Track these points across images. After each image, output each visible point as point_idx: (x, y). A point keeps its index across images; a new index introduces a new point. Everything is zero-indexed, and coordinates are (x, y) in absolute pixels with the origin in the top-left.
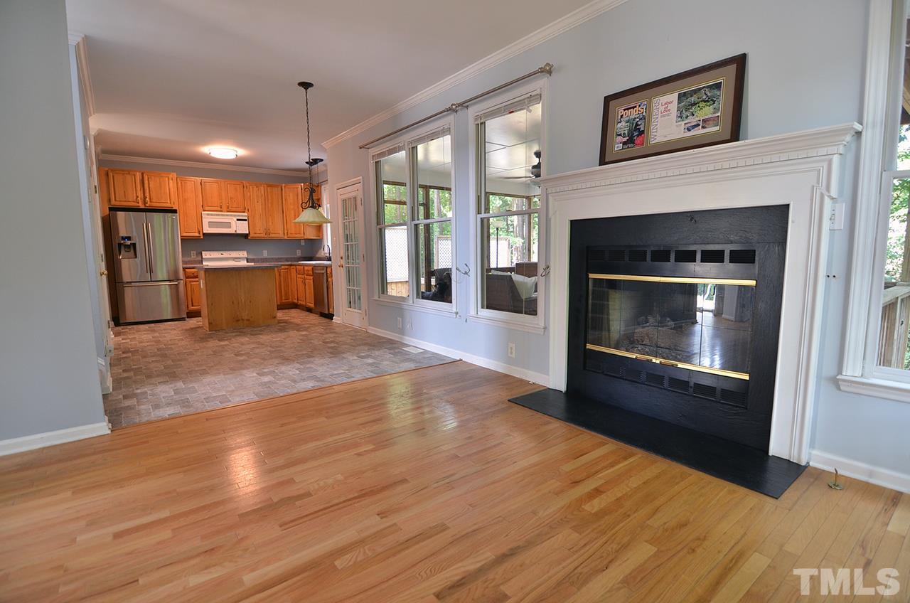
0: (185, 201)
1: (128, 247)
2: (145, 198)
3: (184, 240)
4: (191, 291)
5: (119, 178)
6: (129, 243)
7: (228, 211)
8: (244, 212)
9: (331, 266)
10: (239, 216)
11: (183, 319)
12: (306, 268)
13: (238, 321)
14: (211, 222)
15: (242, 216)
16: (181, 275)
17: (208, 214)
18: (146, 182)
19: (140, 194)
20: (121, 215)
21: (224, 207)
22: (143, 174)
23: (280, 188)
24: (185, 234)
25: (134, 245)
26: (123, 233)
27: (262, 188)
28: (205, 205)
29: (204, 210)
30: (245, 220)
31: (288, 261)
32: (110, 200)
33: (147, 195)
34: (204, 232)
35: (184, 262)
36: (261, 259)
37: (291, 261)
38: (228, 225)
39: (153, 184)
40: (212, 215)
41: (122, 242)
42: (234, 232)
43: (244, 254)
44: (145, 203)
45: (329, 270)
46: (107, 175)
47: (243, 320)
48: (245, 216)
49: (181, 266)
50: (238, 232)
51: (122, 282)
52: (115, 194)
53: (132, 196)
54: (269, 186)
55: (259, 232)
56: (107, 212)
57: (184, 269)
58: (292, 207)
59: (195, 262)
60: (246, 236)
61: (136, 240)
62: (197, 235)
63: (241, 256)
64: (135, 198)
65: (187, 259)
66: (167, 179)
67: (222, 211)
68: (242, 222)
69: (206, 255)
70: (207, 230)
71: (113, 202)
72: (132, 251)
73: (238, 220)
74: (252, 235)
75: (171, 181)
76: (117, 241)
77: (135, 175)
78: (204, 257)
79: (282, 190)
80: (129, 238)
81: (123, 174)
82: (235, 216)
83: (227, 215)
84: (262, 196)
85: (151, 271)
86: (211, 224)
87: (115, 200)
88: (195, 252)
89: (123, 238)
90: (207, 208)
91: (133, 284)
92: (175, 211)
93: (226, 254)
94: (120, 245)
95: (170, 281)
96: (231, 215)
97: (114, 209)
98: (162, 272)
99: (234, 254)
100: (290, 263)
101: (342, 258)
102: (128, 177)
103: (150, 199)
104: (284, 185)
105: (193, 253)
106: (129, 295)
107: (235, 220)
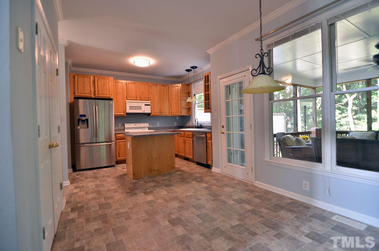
0: (117, 94)
1: (83, 121)
2: (95, 91)
3: (116, 117)
4: (119, 148)
5: (81, 79)
6: (84, 118)
7: (140, 100)
8: (149, 100)
9: (211, 133)
10: (146, 103)
11: (113, 166)
12: (186, 133)
13: (151, 171)
14: (131, 106)
15: (148, 103)
16: (113, 138)
17: (129, 102)
18: (96, 82)
19: (92, 89)
20: (81, 101)
21: (138, 98)
22: (94, 77)
23: (167, 87)
24: (117, 114)
25: (87, 120)
26: (81, 112)
27: (159, 87)
28: (128, 97)
29: (127, 100)
30: (149, 105)
31: (172, 129)
32: (74, 93)
33: (96, 90)
34: (127, 112)
35: (115, 130)
36: (156, 128)
37: (174, 129)
38: (140, 108)
39: (100, 83)
40: (131, 102)
41: (80, 118)
42: (143, 112)
43: (147, 125)
44: (95, 94)
45: (208, 135)
46: (74, 77)
47: (154, 170)
48: (149, 103)
49: (113, 132)
50: (145, 112)
51: (79, 144)
52: (78, 89)
53: (88, 91)
54: (162, 85)
55: (156, 112)
56: (73, 100)
57: (116, 134)
58: (174, 97)
59: (121, 130)
60: (149, 114)
61: (88, 117)
62: (123, 114)
63: (146, 126)
64: (89, 91)
65: (117, 128)
66: (108, 80)
67: (136, 100)
68: (147, 106)
69: (127, 125)
70: (129, 111)
71: (77, 94)
72: (86, 124)
73: (145, 105)
74: (152, 114)
75: (110, 81)
76: (77, 117)
77: (90, 78)
78: (126, 127)
79: (169, 88)
80: (84, 116)
81: (84, 77)
82: (144, 102)
83: (140, 102)
84: (158, 91)
85: (96, 136)
86: (131, 108)
87: (78, 93)
88: (121, 124)
89: (81, 116)
90: (129, 98)
91: (85, 145)
92: (112, 99)
93: (138, 125)
94: (79, 120)
95: (107, 142)
96: (142, 102)
97: (77, 98)
98: (102, 137)
99: (142, 125)
100: (173, 130)
101: (223, 127)
102: (86, 79)
103: (98, 92)
104: (170, 85)
105: (120, 124)
106: (83, 152)
107: (144, 105)
